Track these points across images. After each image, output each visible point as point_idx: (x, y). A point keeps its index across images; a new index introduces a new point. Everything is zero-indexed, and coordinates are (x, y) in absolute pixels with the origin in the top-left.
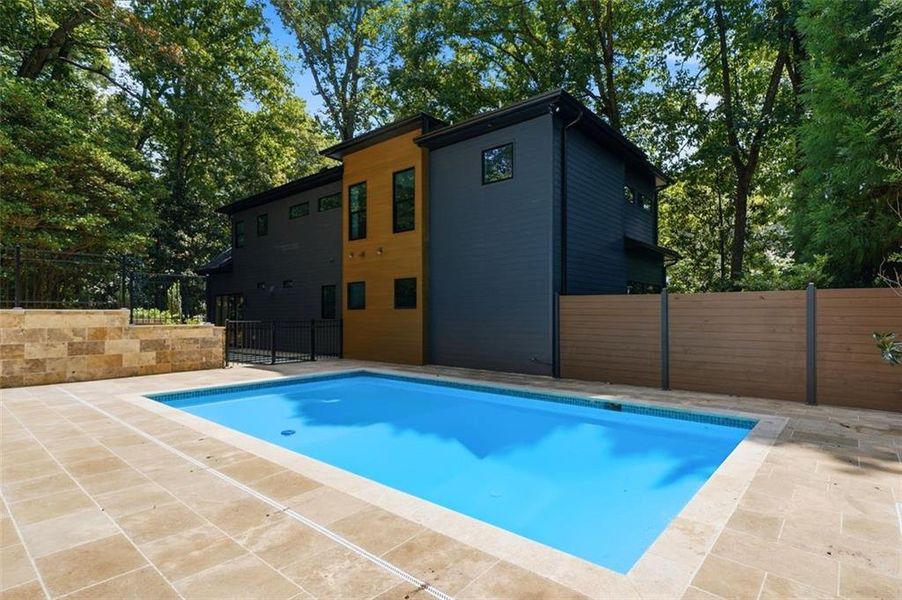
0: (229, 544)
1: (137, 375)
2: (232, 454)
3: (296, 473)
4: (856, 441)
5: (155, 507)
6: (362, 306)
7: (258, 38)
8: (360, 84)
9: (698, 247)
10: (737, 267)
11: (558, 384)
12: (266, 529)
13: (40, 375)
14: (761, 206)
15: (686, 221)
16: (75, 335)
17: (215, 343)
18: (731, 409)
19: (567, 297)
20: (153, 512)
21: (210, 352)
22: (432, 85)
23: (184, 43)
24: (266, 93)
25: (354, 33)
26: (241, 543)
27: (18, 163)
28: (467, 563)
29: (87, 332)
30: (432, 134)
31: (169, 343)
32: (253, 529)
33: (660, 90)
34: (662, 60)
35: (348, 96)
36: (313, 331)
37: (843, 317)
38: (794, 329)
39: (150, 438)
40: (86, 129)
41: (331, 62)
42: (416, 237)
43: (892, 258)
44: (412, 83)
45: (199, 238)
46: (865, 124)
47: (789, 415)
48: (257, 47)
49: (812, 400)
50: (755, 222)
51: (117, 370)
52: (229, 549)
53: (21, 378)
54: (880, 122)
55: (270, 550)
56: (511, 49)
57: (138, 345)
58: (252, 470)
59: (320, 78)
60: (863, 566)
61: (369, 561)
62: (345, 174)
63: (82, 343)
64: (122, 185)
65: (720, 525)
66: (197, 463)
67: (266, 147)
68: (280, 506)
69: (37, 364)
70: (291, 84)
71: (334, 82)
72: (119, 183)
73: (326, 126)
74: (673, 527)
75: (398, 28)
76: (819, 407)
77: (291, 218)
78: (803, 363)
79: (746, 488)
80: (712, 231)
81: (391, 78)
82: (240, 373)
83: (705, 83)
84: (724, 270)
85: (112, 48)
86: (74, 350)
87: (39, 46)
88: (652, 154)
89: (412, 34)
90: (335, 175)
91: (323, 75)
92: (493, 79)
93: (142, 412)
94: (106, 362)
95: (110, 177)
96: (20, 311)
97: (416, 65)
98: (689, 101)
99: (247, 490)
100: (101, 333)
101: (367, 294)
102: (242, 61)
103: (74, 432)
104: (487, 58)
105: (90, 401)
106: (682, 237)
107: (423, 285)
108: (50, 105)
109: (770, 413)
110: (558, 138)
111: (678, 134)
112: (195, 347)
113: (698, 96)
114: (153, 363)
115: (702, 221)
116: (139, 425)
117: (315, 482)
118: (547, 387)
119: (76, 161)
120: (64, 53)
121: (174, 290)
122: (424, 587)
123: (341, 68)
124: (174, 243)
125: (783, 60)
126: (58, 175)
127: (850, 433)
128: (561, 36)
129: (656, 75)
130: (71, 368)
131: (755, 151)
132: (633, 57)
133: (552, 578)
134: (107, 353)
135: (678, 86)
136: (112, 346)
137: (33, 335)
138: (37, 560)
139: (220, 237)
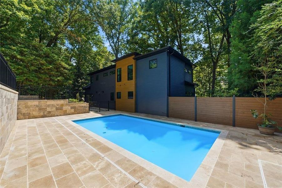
0: (92, 167)
1: (70, 115)
2: (91, 139)
3: (106, 146)
4: (247, 139)
5: (75, 154)
6: (120, 98)
7: (97, 34)
8: (120, 43)
9: (203, 82)
10: (213, 87)
11: (168, 119)
12: (100, 162)
13: (50, 115)
14: (219, 72)
15: (200, 75)
16: (57, 105)
17: (87, 107)
18: (213, 128)
19: (170, 97)
20: (75, 156)
21: (86, 109)
22: (136, 43)
23: (81, 37)
24: (98, 46)
25: (118, 31)
26: (94, 166)
27: (46, 66)
28: (149, 176)
29: (59, 105)
30: (137, 56)
31: (77, 107)
32: (97, 162)
33: (193, 43)
34: (193, 36)
35: (117, 46)
36: (109, 104)
37: (242, 104)
38: (230, 107)
39: (73, 133)
40: (60, 58)
41: (113, 38)
42: (133, 81)
43: (255, 90)
44: (132, 43)
45: (83, 80)
46: (247, 55)
47: (228, 130)
48: (96, 36)
49: (234, 125)
50: (217, 76)
51: (66, 114)
52: (92, 169)
53: (46, 115)
54: (251, 55)
55: (101, 170)
56: (156, 34)
57: (70, 108)
58: (96, 144)
59: (110, 42)
60: (251, 180)
61: (125, 174)
62: (116, 66)
63: (59, 107)
64: (67, 70)
65: (213, 166)
66: (84, 141)
67: (98, 59)
68: (103, 156)
69: (49, 112)
70: (104, 44)
71: (114, 43)
72: (66, 69)
73: (112, 53)
74: (201, 167)
75: (129, 30)
76: (236, 127)
77: (104, 76)
78: (232, 116)
79: (219, 154)
80: (207, 78)
81: (127, 42)
82: (92, 115)
83: (204, 41)
84: (210, 88)
85: (66, 39)
86: (57, 109)
87: (51, 40)
88: (191, 59)
89: (132, 32)
90: (114, 66)
91: (111, 41)
92: (151, 41)
93: (71, 126)
94: (63, 112)
95: (65, 68)
96: (46, 100)
97: (133, 39)
98: (200, 46)
99: (95, 150)
100: (62, 105)
101: (121, 95)
102: (93, 39)
103: (57, 131)
104: (150, 36)
105: (60, 122)
106: (199, 79)
107: (135, 93)
108: (53, 52)
109: (223, 129)
110: (168, 58)
111: (198, 54)
112: (82, 108)
113: (203, 44)
114: (73, 112)
115: (204, 75)
116: (71, 129)
117: (111, 149)
118: (165, 120)
119: (58, 65)
120: (56, 41)
121: (78, 94)
122: (139, 183)
123: (115, 40)
124: (78, 82)
125: (224, 36)
126: (54, 68)
127: (245, 136)
128: (168, 30)
129: (192, 39)
130: (56, 113)
131: (218, 58)
132: (186, 35)
133: (171, 182)
134: (64, 109)
135: (197, 42)
136: (65, 108)
137: (49, 106)
138: (51, 168)
139: (88, 80)
